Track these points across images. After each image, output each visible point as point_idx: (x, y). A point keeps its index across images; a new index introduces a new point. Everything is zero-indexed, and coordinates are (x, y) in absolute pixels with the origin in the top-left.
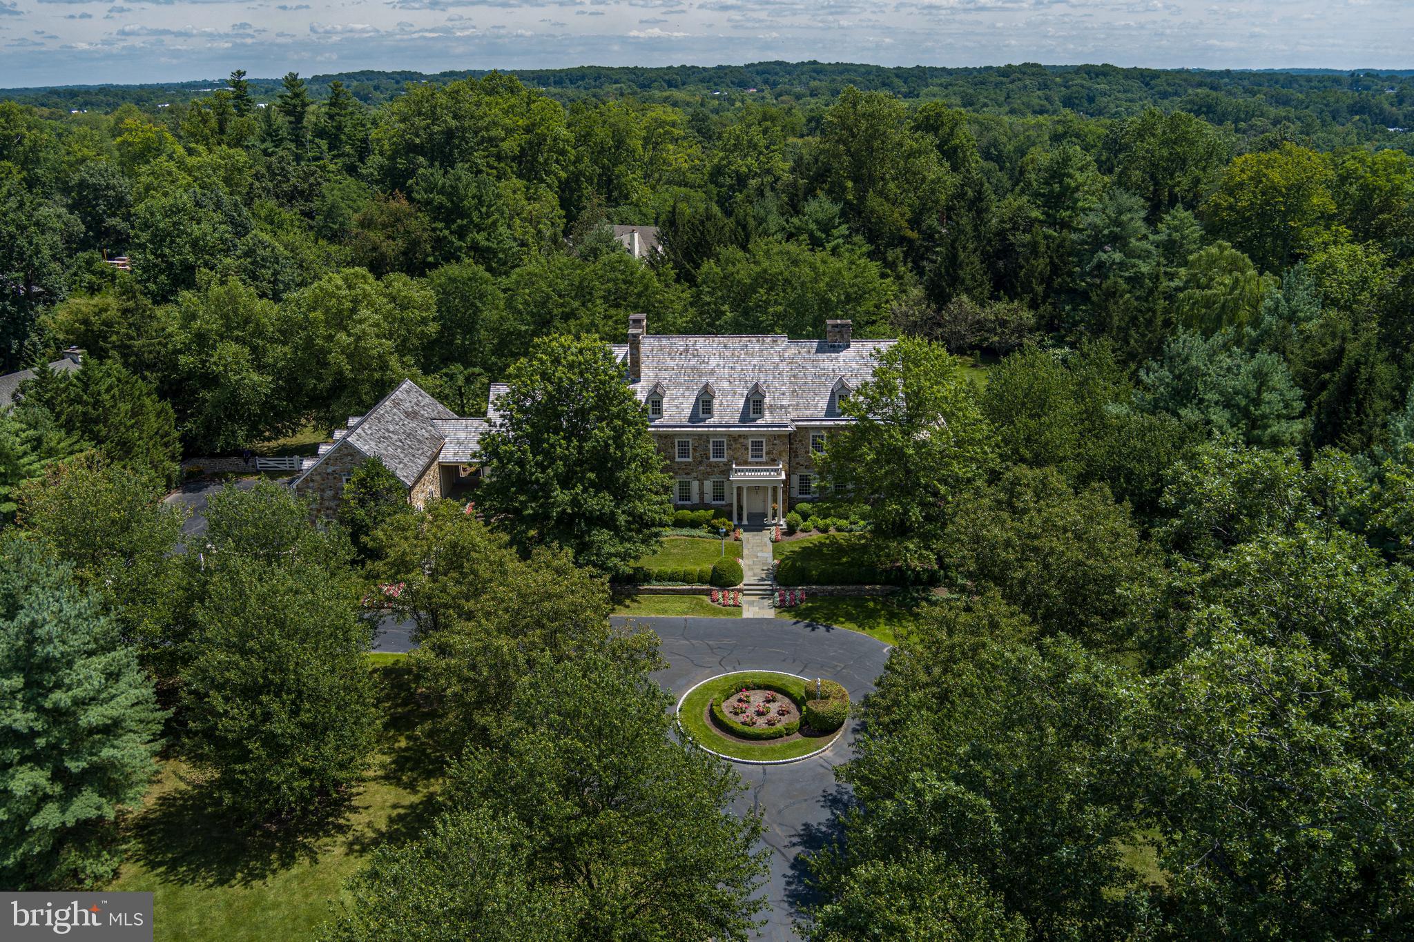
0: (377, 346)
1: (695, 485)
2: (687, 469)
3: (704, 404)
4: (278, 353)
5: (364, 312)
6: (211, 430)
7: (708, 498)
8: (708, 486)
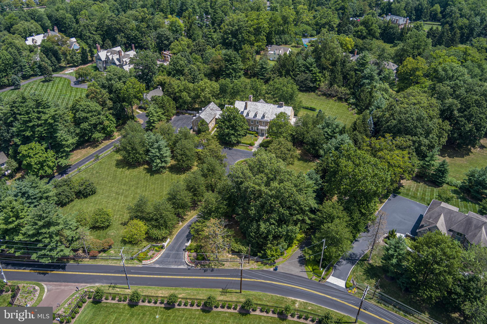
0: (208, 96)
1: (254, 128)
2: (253, 125)
3: (256, 115)
4: (193, 94)
5: (207, 89)
6: (181, 106)
7: (256, 130)
8: (256, 128)
